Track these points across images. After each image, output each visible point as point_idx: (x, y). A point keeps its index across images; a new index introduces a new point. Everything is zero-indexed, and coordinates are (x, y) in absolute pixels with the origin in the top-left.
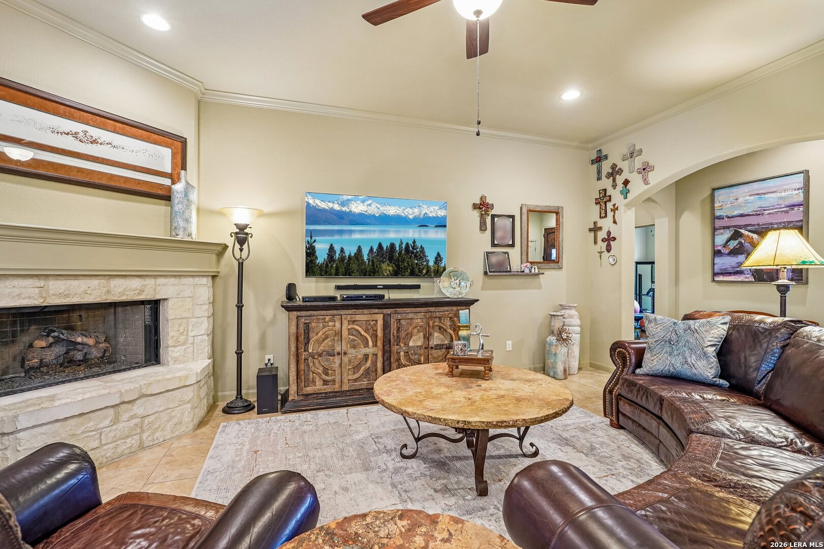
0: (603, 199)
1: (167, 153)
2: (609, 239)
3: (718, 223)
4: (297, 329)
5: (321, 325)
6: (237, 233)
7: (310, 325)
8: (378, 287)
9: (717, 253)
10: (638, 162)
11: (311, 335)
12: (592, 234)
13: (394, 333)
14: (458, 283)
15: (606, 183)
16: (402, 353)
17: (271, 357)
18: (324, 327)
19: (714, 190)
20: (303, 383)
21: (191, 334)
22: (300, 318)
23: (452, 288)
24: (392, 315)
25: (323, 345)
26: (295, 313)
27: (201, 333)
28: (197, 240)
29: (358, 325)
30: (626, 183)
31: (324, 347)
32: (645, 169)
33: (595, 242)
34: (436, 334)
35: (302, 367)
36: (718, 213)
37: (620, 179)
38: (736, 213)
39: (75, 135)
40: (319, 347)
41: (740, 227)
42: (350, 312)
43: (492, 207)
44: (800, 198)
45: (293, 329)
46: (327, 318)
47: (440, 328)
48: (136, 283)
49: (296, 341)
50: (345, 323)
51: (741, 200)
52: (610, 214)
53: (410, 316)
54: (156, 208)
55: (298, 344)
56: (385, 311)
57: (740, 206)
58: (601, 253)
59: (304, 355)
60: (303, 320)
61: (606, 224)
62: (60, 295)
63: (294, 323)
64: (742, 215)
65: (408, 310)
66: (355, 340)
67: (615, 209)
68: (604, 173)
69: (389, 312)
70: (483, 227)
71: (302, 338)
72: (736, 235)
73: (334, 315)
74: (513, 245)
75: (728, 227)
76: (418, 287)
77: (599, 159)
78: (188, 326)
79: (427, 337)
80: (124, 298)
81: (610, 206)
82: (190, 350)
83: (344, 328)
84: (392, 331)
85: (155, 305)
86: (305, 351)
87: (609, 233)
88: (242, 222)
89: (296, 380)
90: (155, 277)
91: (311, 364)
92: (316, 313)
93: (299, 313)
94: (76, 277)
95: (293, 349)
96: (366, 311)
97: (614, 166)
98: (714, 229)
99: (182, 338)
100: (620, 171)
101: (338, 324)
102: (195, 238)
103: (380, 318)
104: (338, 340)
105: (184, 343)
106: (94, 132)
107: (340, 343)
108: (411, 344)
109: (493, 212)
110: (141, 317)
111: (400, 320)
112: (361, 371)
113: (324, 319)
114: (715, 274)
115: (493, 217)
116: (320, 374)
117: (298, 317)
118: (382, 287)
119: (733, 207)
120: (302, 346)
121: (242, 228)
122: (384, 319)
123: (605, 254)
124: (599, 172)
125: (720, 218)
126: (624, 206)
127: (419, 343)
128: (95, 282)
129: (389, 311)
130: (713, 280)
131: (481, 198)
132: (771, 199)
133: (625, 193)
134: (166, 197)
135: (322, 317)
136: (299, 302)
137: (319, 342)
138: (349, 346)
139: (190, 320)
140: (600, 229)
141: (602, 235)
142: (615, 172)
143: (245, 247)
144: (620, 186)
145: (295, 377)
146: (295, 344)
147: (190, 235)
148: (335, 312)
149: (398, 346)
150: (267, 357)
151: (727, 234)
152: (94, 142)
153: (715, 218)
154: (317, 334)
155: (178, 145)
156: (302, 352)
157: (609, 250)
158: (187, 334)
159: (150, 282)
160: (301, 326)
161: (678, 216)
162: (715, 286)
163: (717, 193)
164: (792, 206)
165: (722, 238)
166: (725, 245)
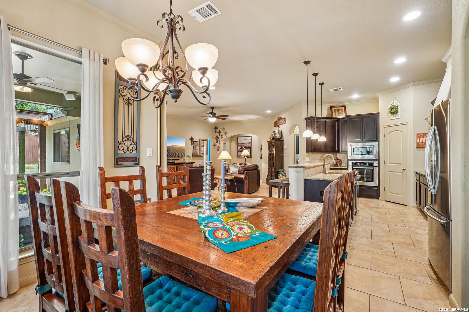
0: (217, 138)
2: (218, 148)
3: (239, 145)
9: (238, 151)
10: (225, 131)
12: (214, 146)
15: (218, 134)
19: (238, 137)
23: (187, 160)
30: (222, 135)
32: (226, 133)
33: (215, 148)
36: (238, 142)
37: (221, 134)
38: (241, 143)
41: (242, 146)
42: (170, 165)
43: (194, 139)
44: (251, 142)
51: (242, 140)
52: (218, 142)
57: (242, 142)
58: (216, 151)
61: (217, 144)
64: (242, 144)
65: (181, 165)
67: (219, 141)
68: (217, 132)
70: (192, 145)
72: (241, 148)
74: (198, 149)
75: (240, 146)
76: (179, 160)
77: (216, 128)
81: (218, 140)
87: (218, 146)
96: (173, 165)
97: (219, 131)
98: (238, 146)
100: (221, 132)
103: (176, 167)
109: (194, 141)
111: (179, 167)
112: (172, 180)
114: (238, 156)
115: (194, 142)
119: (241, 142)
123: (217, 151)
124: (216, 131)
125: (239, 144)
126: (221, 141)
129: (177, 165)
130: (238, 158)
131: (191, 137)
132: (247, 141)
133: (222, 137)
140: (216, 145)
141: (216, 147)
142: (219, 132)
144: (221, 136)
151: (240, 147)
153: (238, 143)
157: (218, 150)
161: (231, 142)
162: (238, 159)
163: (238, 138)
164: (250, 143)
165: (239, 148)
166: (240, 150)
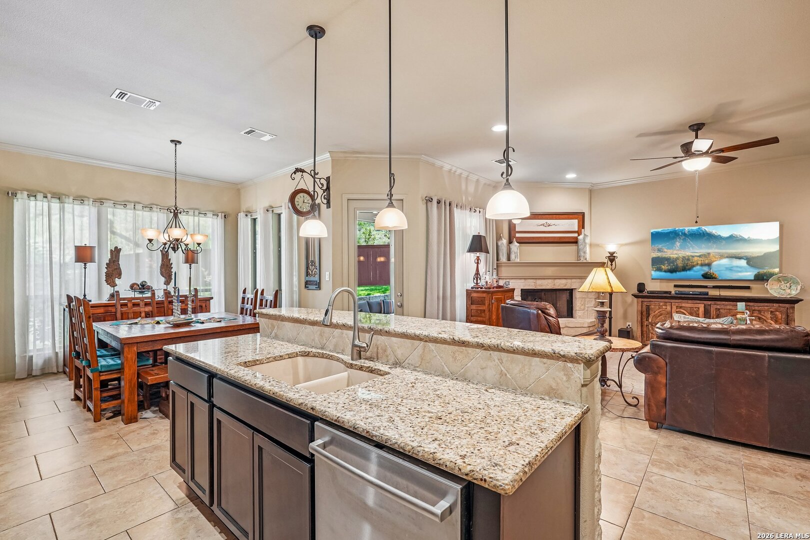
1: (576, 222)
4: (642, 308)
5: (657, 307)
6: (609, 257)
7: (650, 307)
8: (708, 287)
11: (650, 312)
14: (788, 286)
17: (630, 324)
18: (659, 308)
20: (645, 338)
21: (587, 306)
23: (781, 289)
24: (712, 305)
25: (658, 319)
26: (641, 299)
27: (591, 306)
28: (590, 262)
29: (684, 310)
35: (645, 329)
39: (543, 225)
40: (656, 320)
42: (678, 301)
45: (640, 308)
46: (661, 304)
48: (564, 281)
49: (641, 315)
50: (674, 306)
53: (728, 307)
54: (571, 248)
56: (706, 302)
59: (646, 323)
60: (645, 303)
62: (540, 285)
63: (640, 304)
65: (726, 303)
69: (710, 304)
71: (645, 313)
73: (666, 302)
76: (749, 288)
78: (585, 302)
80: (559, 288)
82: (586, 313)
83: (673, 310)
85: (571, 291)
86: (647, 321)
88: (612, 251)
89: (641, 336)
90: (571, 279)
91: (651, 329)
92: (655, 300)
93: (643, 300)
94: (544, 279)
95: (639, 319)
96: (690, 301)
99: (582, 307)
101: (669, 308)
102: (589, 260)
103: (702, 306)
104: (669, 317)
105: (583, 310)
106: (549, 221)
110: (565, 297)
111: (719, 309)
113: (660, 304)
117: (642, 301)
120: (645, 318)
121: (612, 254)
122: (705, 308)
128: (550, 281)
134: (575, 242)
135: (658, 303)
136: (645, 294)
137: (656, 317)
139: (586, 299)
143: (614, 263)
145: (640, 334)
146: (641, 317)
147: (586, 259)
148: (667, 300)
150: (628, 324)
152: (549, 225)
154: (654, 312)
155: (580, 217)
156: (645, 321)
158: (585, 306)
159: (569, 281)
160: (645, 306)
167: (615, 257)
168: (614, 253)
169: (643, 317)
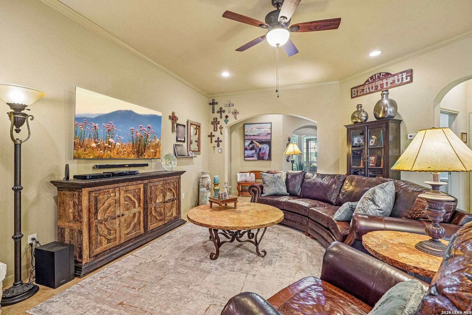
0: (215, 122)
2: (218, 141)
3: (246, 138)
4: (89, 202)
5: (106, 196)
6: (11, 113)
7: (98, 198)
8: (125, 166)
9: (246, 149)
10: (232, 109)
11: (99, 206)
12: (210, 138)
13: (149, 196)
14: (170, 162)
15: (218, 116)
16: (153, 208)
17: (34, 236)
18: (108, 198)
19: (245, 124)
20: (94, 246)
22: (92, 193)
23: (167, 165)
24: (148, 184)
25: (108, 212)
26: (87, 189)
29: (129, 193)
30: (227, 117)
31: (109, 213)
32: (235, 113)
33: (211, 142)
34: (168, 193)
35: (93, 233)
36: (246, 134)
37: (224, 115)
38: (252, 134)
40: (105, 215)
41: (253, 140)
42: (125, 184)
43: (177, 119)
44: (270, 132)
45: (85, 203)
46: (111, 190)
47: (169, 189)
49: (88, 212)
50: (122, 192)
51: (253, 129)
52: (219, 130)
53: (156, 183)
55: (90, 214)
56: (144, 182)
57: (253, 132)
58: (214, 147)
59: (94, 222)
60: (93, 194)
61: (217, 134)
63: (87, 197)
64: (254, 135)
65: (155, 180)
66: (128, 204)
67: (221, 128)
68: (216, 111)
70: (173, 130)
71: (93, 210)
72: (252, 143)
73: (115, 188)
75: (249, 139)
76: (147, 165)
77: (213, 103)
79: (164, 196)
81: (219, 126)
83: (121, 196)
84: (148, 194)
86: (95, 219)
87: (218, 138)
88: (18, 102)
89: (88, 246)
91: (100, 229)
92: (103, 187)
93: (90, 189)
95: (86, 220)
96: (134, 183)
97: (221, 109)
98: (245, 140)
100: (224, 111)
101: (117, 194)
103: (142, 186)
104: (118, 206)
107: (119, 208)
108: (157, 202)
111: (151, 187)
112: (132, 226)
113: (108, 191)
114: (245, 157)
116: (106, 235)
117: (90, 193)
118: (128, 166)
119: (251, 132)
120: (92, 215)
121: (18, 109)
122: (144, 187)
123: (216, 148)
124: (213, 109)
125: (247, 135)
126: (226, 127)
127: (161, 200)
129: (146, 182)
130: (245, 160)
132: (262, 131)
133: (226, 121)
135: (107, 190)
137: (105, 211)
138: (124, 209)
140: (214, 136)
141: (214, 139)
142: (221, 111)
144: (224, 118)
145: (88, 244)
146: (88, 216)
148: (116, 185)
149: (151, 204)
150: (30, 237)
151: (249, 142)
153: (245, 135)
154: (103, 205)
156: (93, 221)
157: (218, 146)
160: (92, 199)
162: (245, 162)
163: (246, 126)
164: (268, 134)
165: (247, 143)
166: (248, 146)
167: (25, 115)
168: (24, 107)
169: (91, 216)
